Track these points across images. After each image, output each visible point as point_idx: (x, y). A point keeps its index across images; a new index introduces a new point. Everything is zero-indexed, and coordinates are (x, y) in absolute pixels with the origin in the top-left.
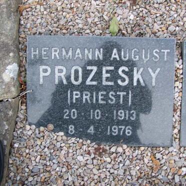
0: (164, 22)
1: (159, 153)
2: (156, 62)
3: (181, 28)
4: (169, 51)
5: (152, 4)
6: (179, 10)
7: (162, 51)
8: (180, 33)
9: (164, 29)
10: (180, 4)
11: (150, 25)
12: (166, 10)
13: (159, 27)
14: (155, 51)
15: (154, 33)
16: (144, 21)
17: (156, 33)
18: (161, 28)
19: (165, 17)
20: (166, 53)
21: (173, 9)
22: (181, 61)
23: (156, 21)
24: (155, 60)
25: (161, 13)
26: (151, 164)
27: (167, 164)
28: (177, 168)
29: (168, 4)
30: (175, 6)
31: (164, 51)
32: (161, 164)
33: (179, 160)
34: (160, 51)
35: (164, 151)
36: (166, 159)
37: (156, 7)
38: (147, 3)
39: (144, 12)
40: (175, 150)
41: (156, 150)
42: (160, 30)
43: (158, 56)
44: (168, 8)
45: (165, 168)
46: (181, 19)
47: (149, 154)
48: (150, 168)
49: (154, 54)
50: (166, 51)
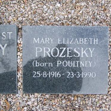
0: (16, 15)
1: (10, 98)
2: (4, 40)
3: (26, 18)
4: (12, 33)
5: (9, 5)
6: (26, 8)
7: (7, 33)
8: (26, 21)
9: (15, 19)
10: (27, 4)
11: (7, 17)
12: (18, 8)
13: (12, 18)
14: (3, 33)
15: (9, 22)
16: (3, 15)
17: (10, 22)
18: (13, 19)
19: (17, 12)
20: (10, 34)
21: (22, 7)
22: (21, 39)
23: (11, 14)
24: (3, 39)
25: (15, 9)
26: (5, 105)
27: (15, 105)
28: (22, 107)
29: (20, 4)
30: (23, 5)
31: (9, 33)
32: (12, 105)
33: (22, 102)
34: (6, 33)
35: (13, 96)
36: (14, 102)
37: (12, 6)
38: (6, 4)
39: (4, 10)
40: (20, 96)
41: (8, 96)
42: (13, 20)
43: (5, 37)
44: (19, 7)
45: (14, 107)
46: (27, 13)
47: (4, 99)
48: (4, 107)
49: (3, 35)
50: (10, 33)
